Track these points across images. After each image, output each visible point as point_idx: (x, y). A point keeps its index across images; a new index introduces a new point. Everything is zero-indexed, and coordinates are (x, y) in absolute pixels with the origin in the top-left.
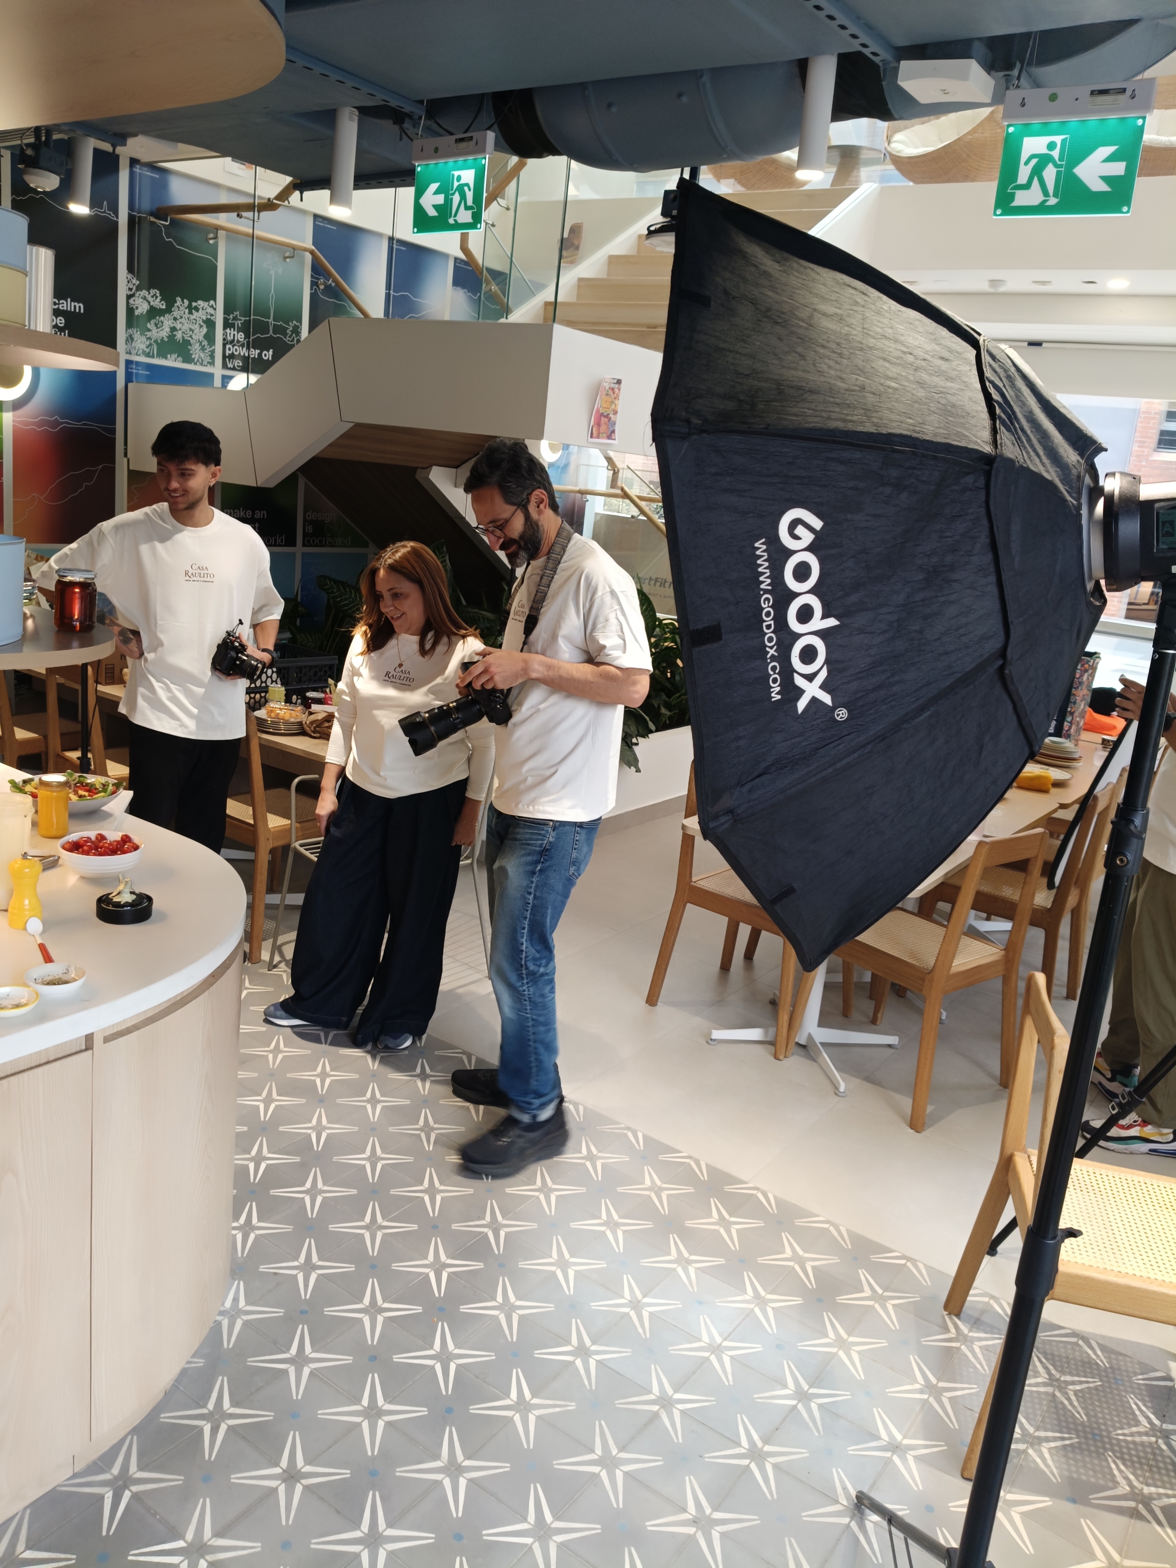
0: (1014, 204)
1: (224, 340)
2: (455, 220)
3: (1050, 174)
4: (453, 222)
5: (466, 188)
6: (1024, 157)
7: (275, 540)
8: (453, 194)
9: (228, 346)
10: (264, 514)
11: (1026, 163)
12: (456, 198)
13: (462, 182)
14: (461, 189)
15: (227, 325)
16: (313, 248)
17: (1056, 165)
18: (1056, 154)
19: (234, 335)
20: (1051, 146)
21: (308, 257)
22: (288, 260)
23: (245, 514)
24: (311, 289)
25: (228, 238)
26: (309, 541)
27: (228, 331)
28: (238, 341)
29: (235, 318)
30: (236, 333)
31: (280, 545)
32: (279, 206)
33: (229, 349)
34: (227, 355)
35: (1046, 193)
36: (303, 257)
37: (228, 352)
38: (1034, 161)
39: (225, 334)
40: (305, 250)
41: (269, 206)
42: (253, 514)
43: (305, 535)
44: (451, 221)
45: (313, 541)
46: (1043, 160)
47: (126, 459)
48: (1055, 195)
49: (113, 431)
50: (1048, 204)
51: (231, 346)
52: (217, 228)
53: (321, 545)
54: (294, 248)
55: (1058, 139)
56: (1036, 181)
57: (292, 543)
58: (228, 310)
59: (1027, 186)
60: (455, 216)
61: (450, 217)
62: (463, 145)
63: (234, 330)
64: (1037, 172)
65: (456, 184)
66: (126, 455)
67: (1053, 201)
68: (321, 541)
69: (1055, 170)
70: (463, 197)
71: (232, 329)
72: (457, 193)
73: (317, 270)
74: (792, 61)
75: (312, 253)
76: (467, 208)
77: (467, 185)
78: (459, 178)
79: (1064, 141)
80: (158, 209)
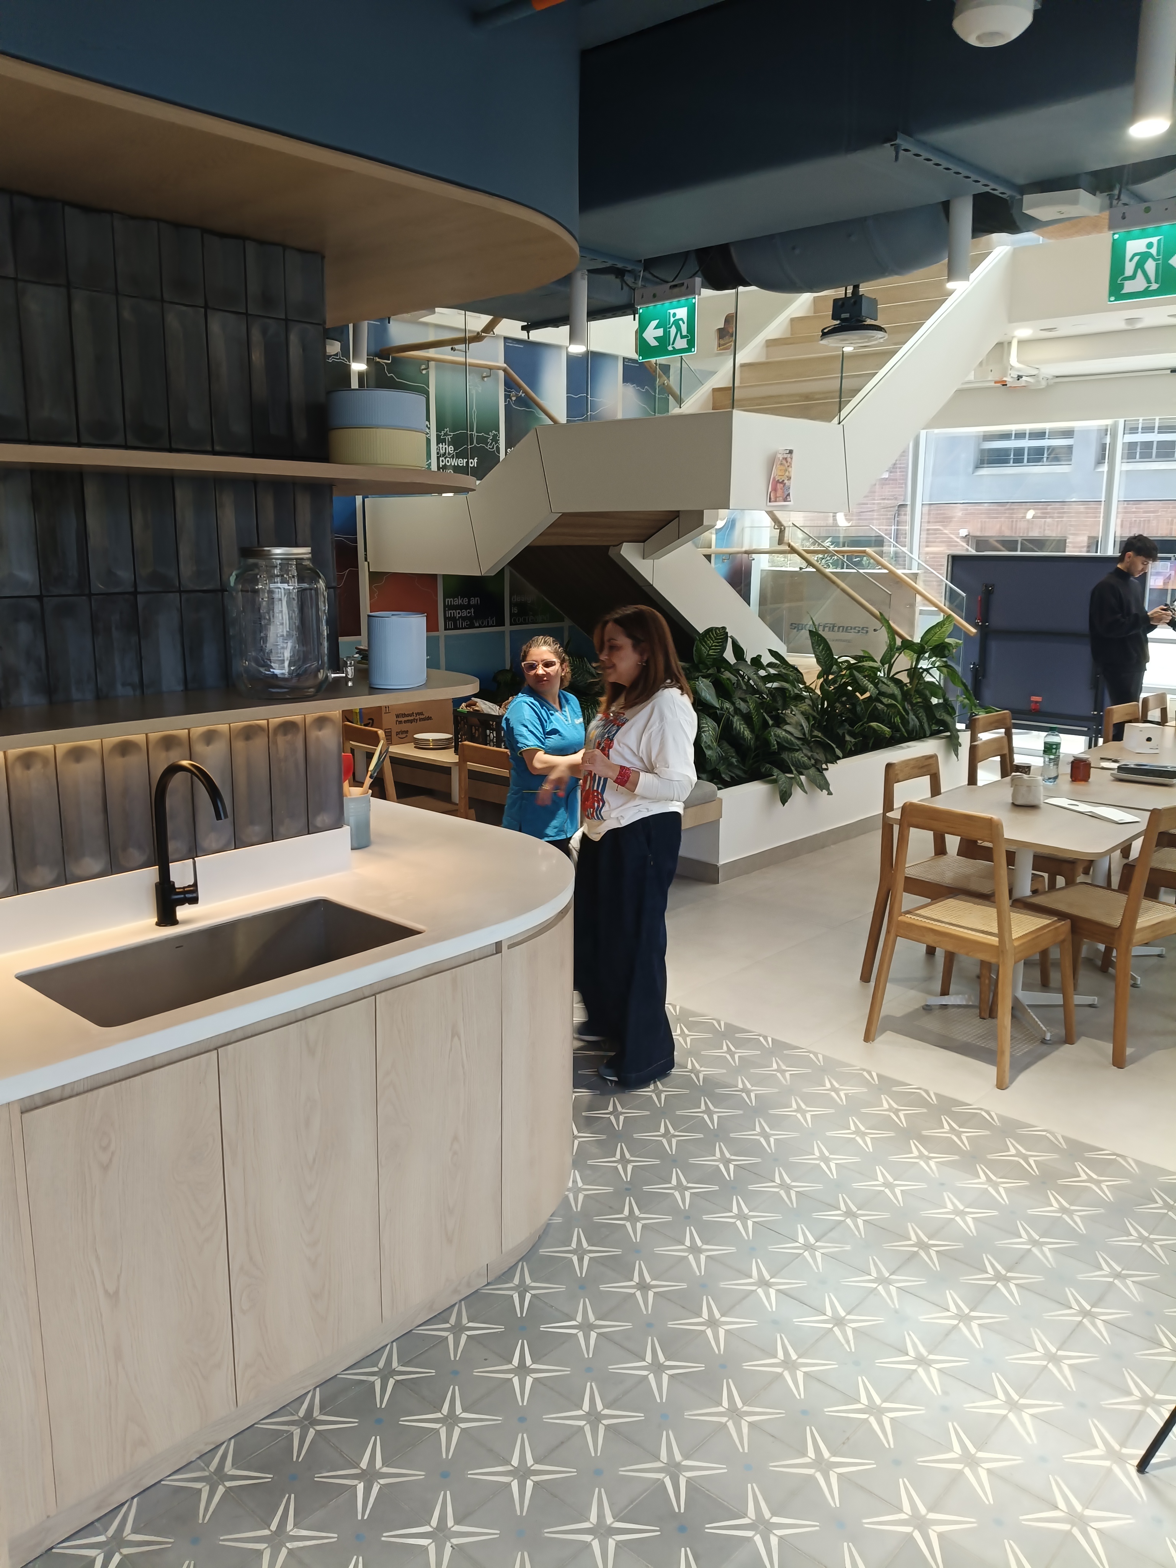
0: (1123, 292)
1: (438, 453)
2: (673, 347)
3: (1150, 266)
4: (672, 349)
5: (681, 322)
6: (1128, 256)
7: (488, 623)
8: (670, 327)
9: (441, 459)
10: (477, 600)
11: (1131, 260)
12: (673, 330)
13: (676, 318)
14: (677, 323)
15: (440, 441)
16: (505, 365)
17: (1155, 260)
18: (1154, 251)
19: (446, 448)
20: (1150, 245)
21: (501, 374)
22: (486, 379)
23: (463, 601)
24: (505, 402)
25: (437, 367)
26: (515, 620)
27: (440, 445)
28: (449, 454)
29: (446, 434)
30: (447, 446)
31: (492, 626)
32: (485, 337)
33: (443, 461)
34: (441, 466)
35: (1149, 281)
36: (497, 375)
37: (441, 464)
38: (1137, 258)
39: (438, 449)
40: (499, 368)
41: (478, 338)
42: (469, 601)
43: (512, 615)
44: (670, 348)
45: (519, 620)
46: (1144, 257)
47: (366, 563)
48: (1156, 282)
49: (355, 541)
50: (1150, 289)
51: (443, 458)
52: (428, 360)
53: (525, 623)
54: (491, 368)
55: (1154, 240)
56: (1139, 272)
57: (501, 623)
58: (439, 429)
59: (1133, 277)
60: (673, 344)
61: (669, 345)
62: (676, 290)
63: (445, 445)
64: (1140, 265)
65: (672, 320)
66: (366, 560)
67: (1154, 286)
68: (525, 620)
69: (1155, 263)
70: (679, 329)
71: (444, 444)
72: (674, 326)
73: (510, 384)
74: (938, 203)
75: (505, 370)
76: (682, 337)
77: (682, 319)
78: (674, 315)
79: (1159, 241)
80: (381, 351)
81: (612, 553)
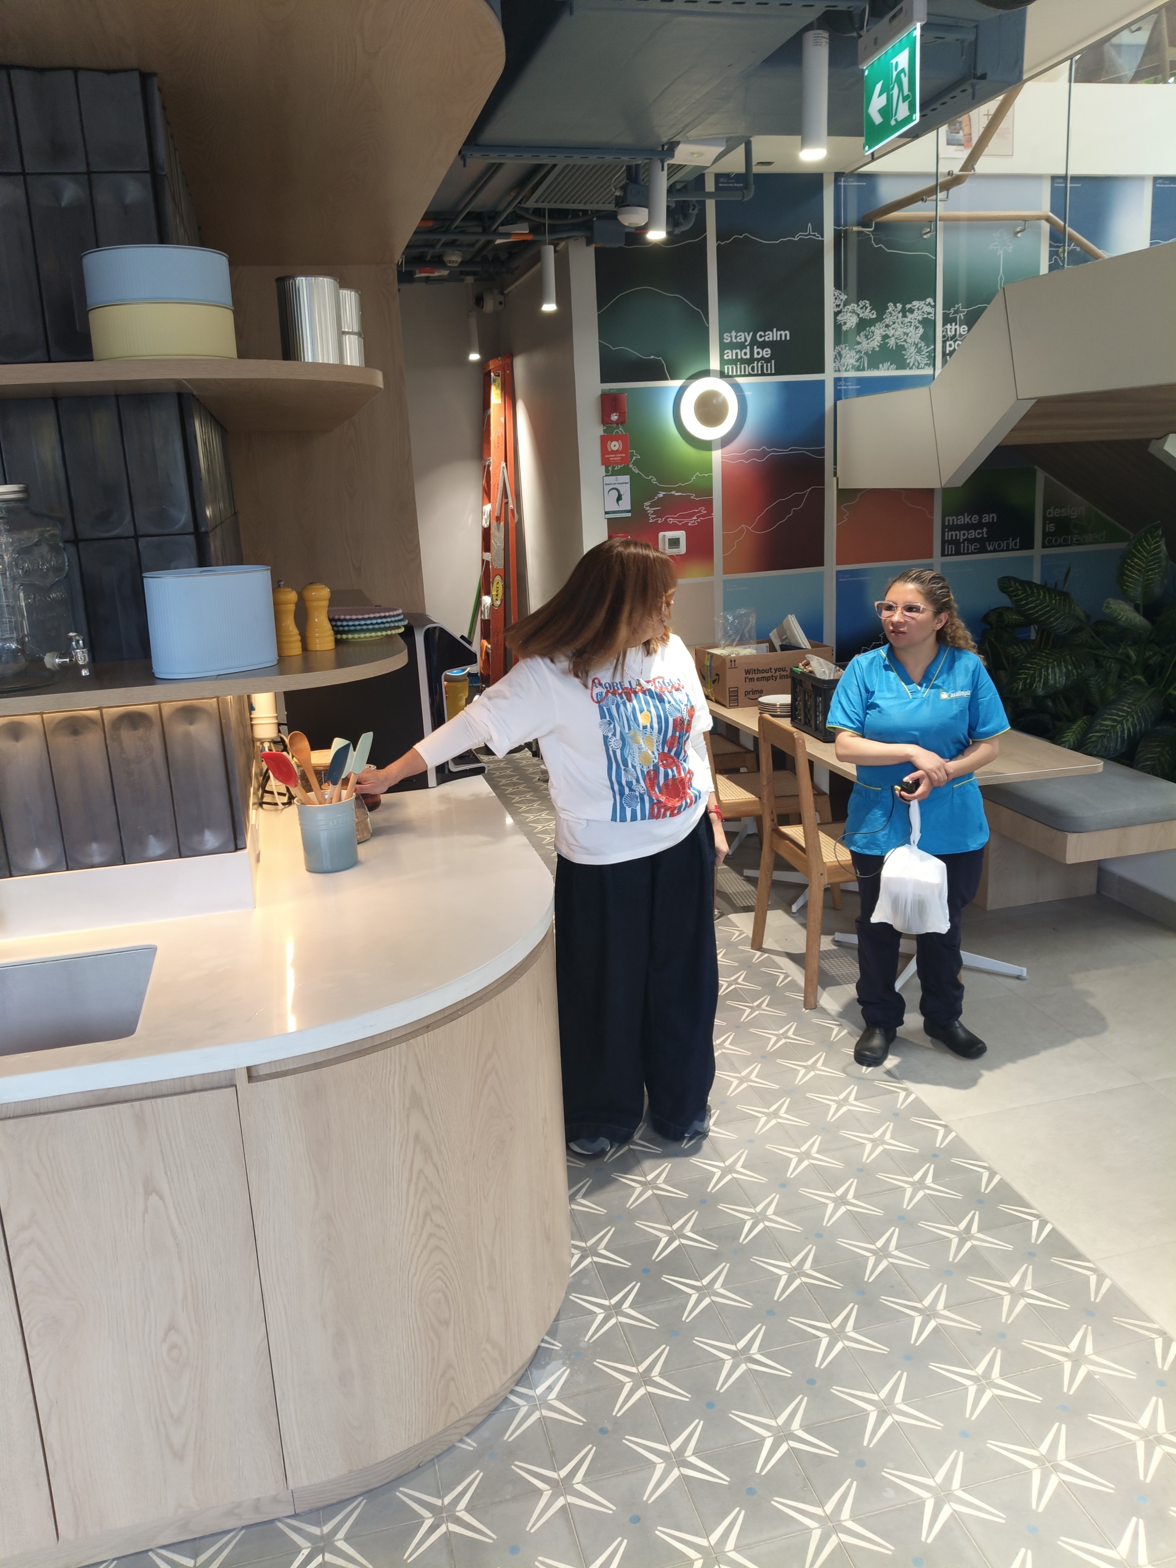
1: (944, 337)
4: (894, 123)
7: (1008, 545)
8: (893, 88)
9: (948, 343)
10: (993, 517)
13: (899, 69)
14: (899, 79)
15: (947, 320)
16: (1051, 214)
19: (956, 330)
21: (1046, 227)
22: (1019, 235)
23: (971, 519)
24: (1050, 260)
25: (946, 229)
26: (1050, 541)
27: (949, 326)
28: (961, 335)
29: (956, 312)
30: (957, 327)
31: (1013, 550)
33: (950, 346)
34: (948, 352)
36: (1039, 227)
37: (948, 349)
39: (945, 331)
40: (1039, 218)
42: (981, 518)
43: (1045, 534)
44: (892, 122)
45: (1056, 541)
47: (835, 479)
49: (822, 452)
51: (952, 342)
52: (932, 222)
53: (1065, 544)
54: (1025, 219)
57: (1028, 544)
58: (947, 306)
60: (895, 115)
61: (891, 117)
62: (896, 21)
63: (956, 325)
65: (895, 74)
66: (835, 474)
68: (1065, 540)
70: (901, 87)
71: (954, 324)
72: (896, 85)
73: (1057, 237)
75: (1048, 219)
77: (903, 70)
78: (897, 65)
80: (864, 217)
81: (1152, 449)
